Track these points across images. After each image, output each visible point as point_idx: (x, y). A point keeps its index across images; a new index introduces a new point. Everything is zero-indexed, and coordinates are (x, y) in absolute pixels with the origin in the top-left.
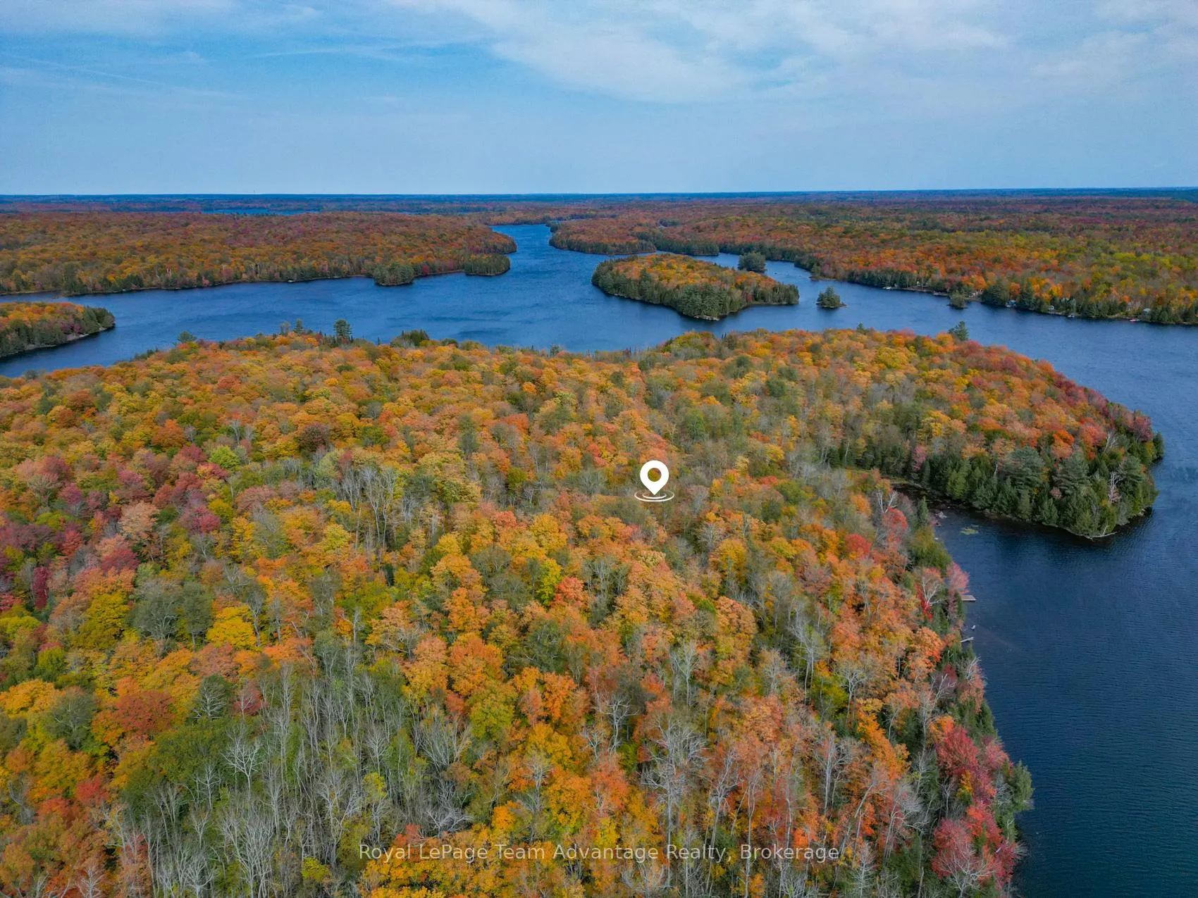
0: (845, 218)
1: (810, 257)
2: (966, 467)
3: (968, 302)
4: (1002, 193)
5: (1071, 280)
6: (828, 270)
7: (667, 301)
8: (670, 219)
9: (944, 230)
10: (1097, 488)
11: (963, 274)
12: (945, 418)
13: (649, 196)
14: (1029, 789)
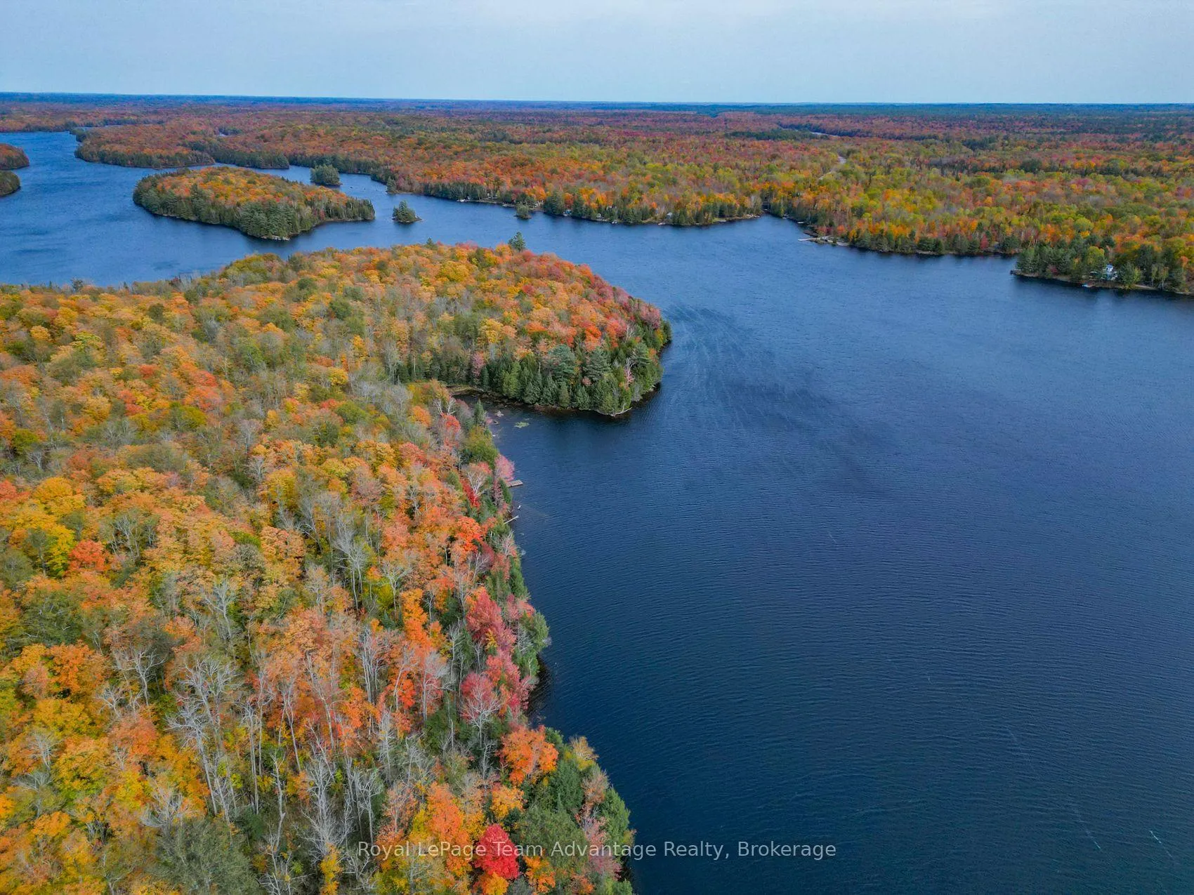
0: (420, 128)
1: (386, 170)
2: (517, 366)
3: (533, 213)
4: (566, 106)
5: (612, 189)
6: (403, 184)
7: (227, 221)
8: (230, 128)
9: (512, 141)
10: (616, 373)
11: (526, 186)
12: (498, 325)
13: (204, 99)
14: (545, 629)
